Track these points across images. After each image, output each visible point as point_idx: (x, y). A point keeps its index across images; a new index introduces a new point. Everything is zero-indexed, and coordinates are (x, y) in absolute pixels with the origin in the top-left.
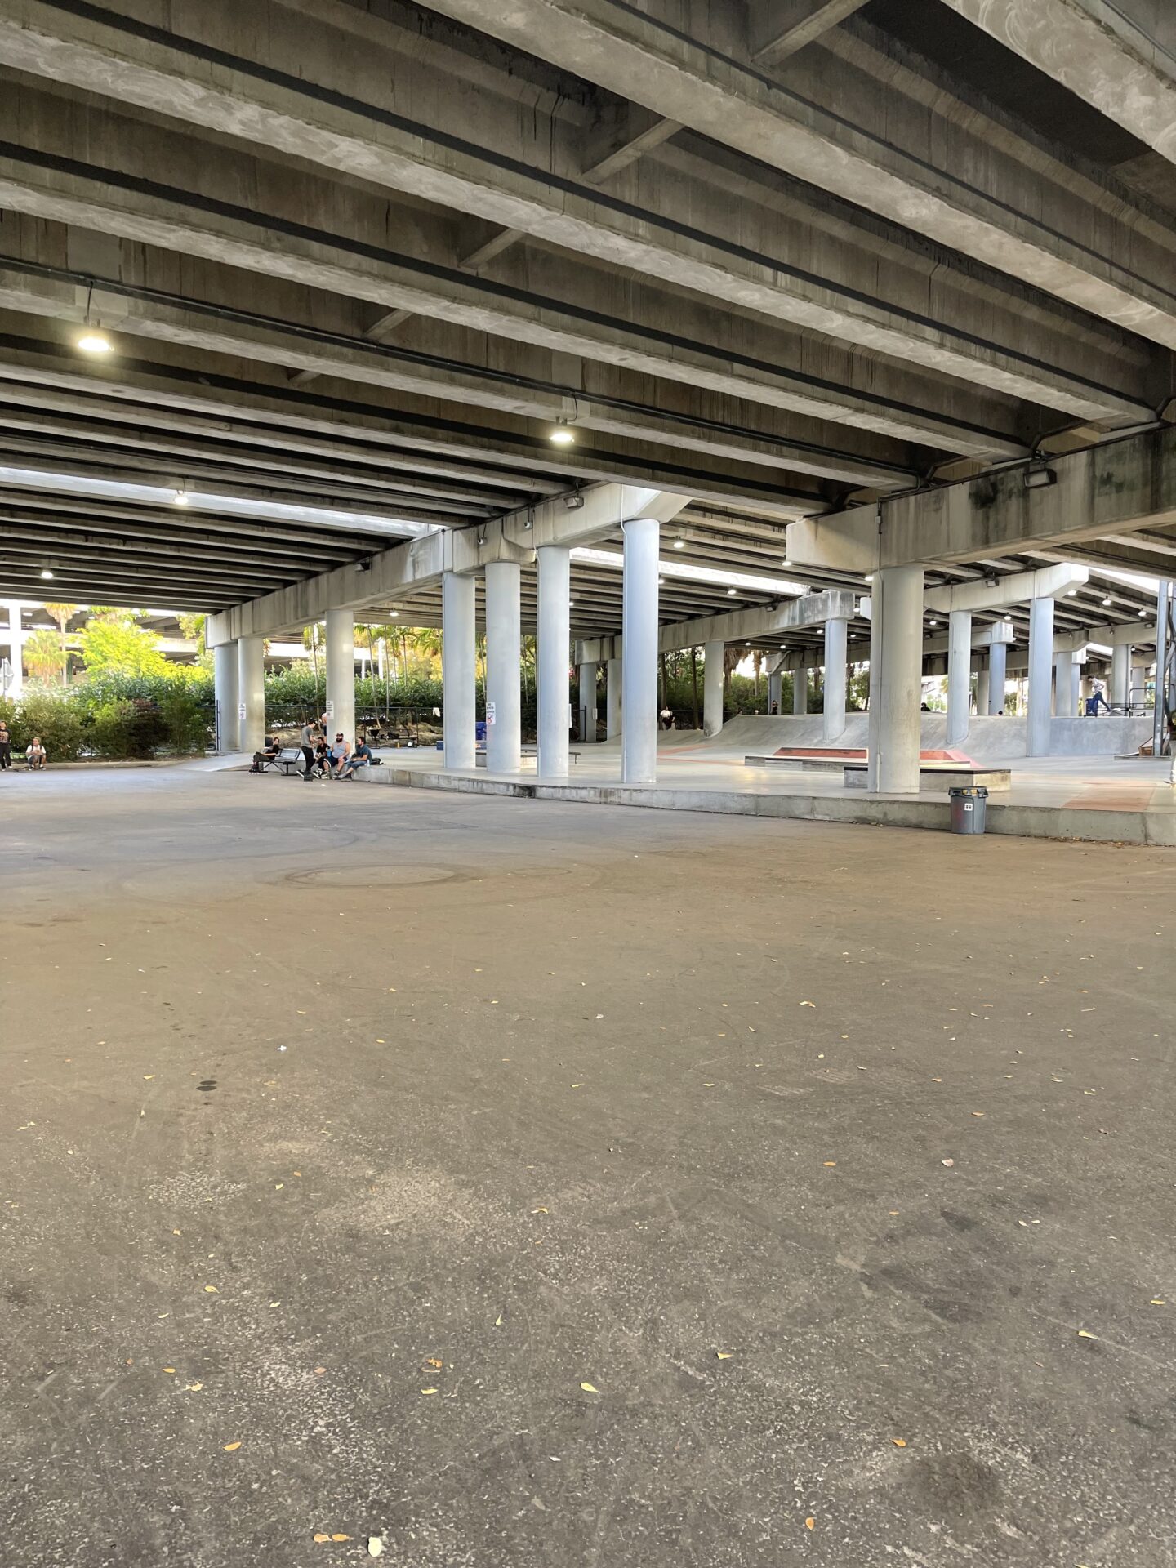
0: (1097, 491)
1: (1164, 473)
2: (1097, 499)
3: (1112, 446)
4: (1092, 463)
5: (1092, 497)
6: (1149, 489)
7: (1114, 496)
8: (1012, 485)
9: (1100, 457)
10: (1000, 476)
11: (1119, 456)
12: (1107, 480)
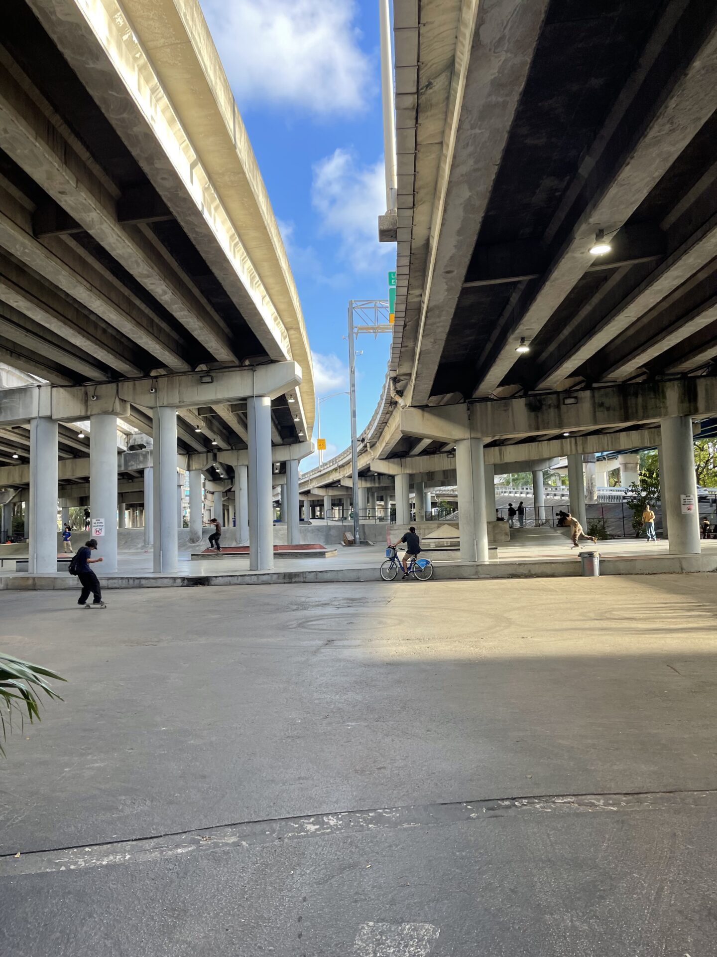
0: (597, 409)
1: (629, 405)
2: (597, 414)
3: (603, 390)
4: (593, 397)
5: (595, 412)
6: (622, 411)
7: (606, 412)
8: (550, 402)
9: (597, 394)
10: (542, 397)
11: (606, 395)
12: (602, 405)
